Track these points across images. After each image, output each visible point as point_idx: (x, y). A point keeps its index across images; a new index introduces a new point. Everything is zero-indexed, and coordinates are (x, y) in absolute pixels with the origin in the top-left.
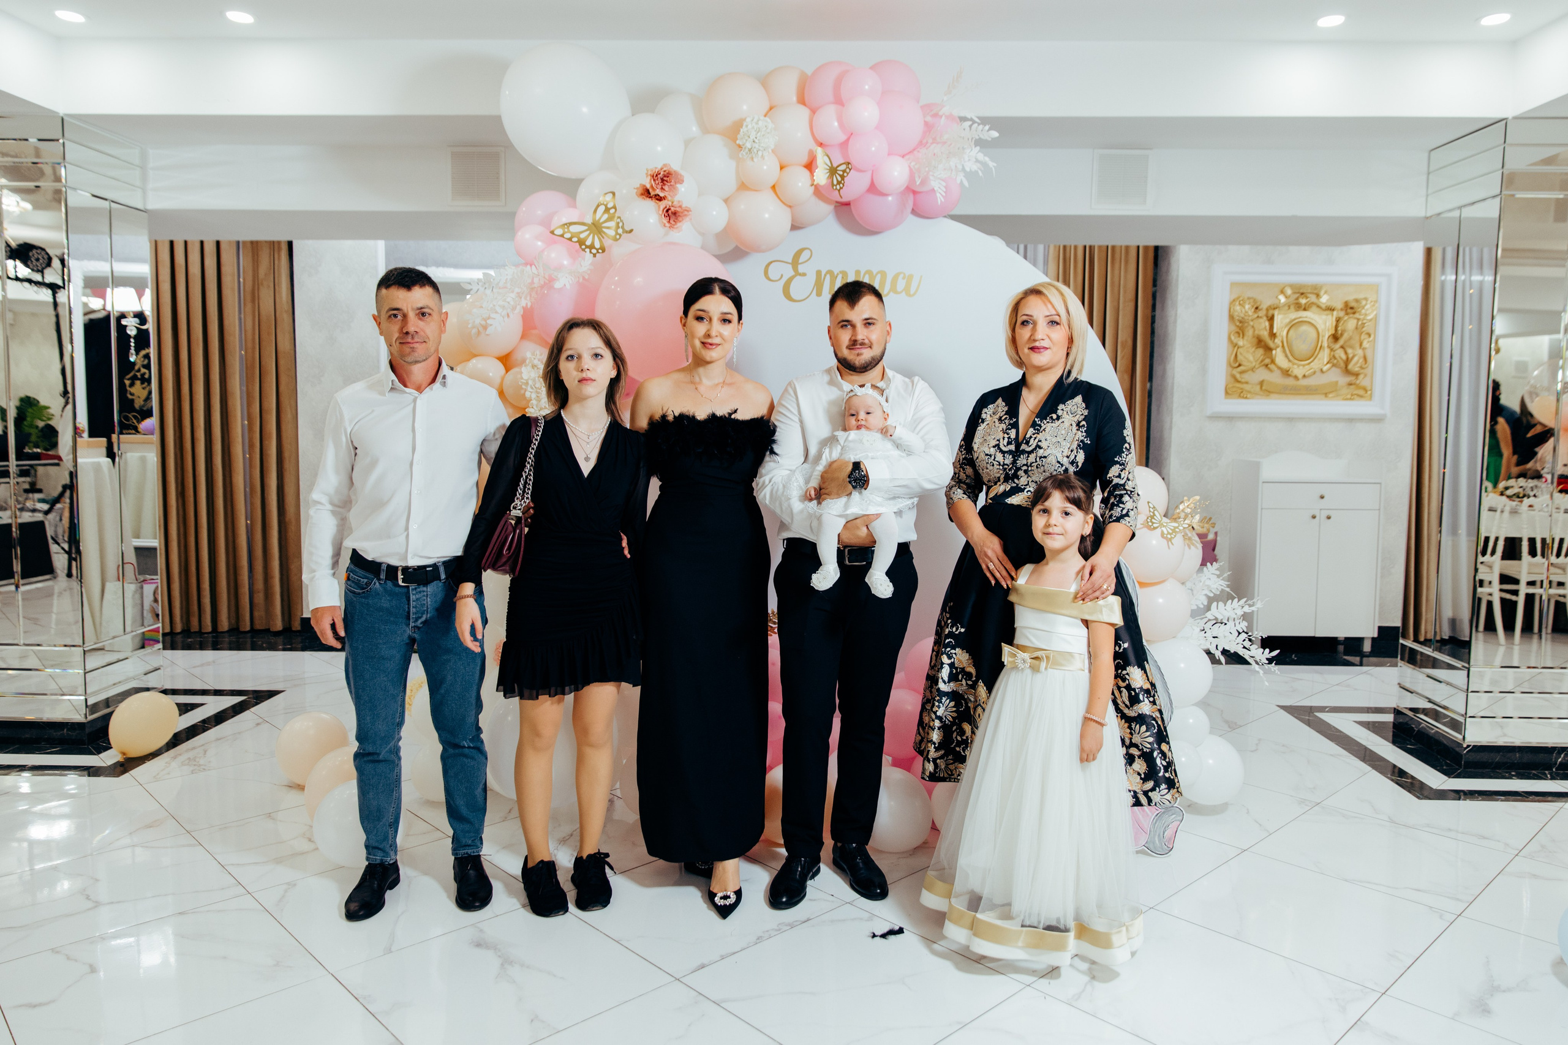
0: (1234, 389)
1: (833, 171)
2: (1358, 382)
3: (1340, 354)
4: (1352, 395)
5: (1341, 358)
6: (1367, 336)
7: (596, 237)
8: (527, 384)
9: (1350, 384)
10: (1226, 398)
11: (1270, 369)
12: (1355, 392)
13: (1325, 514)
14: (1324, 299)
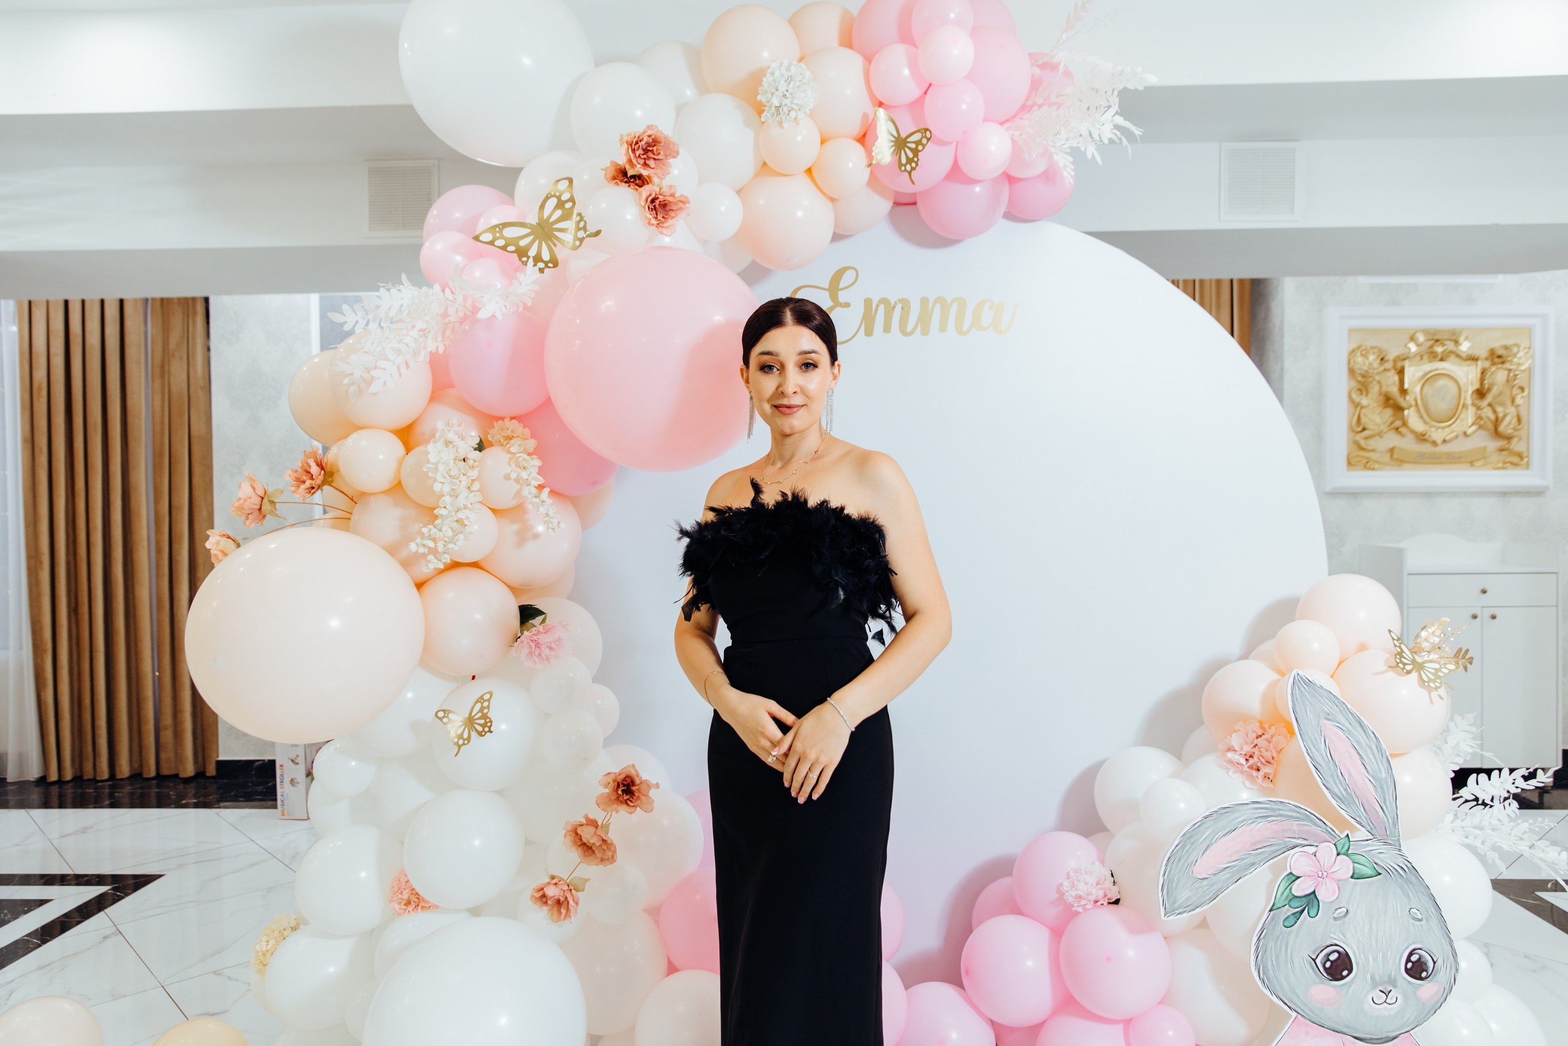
0: (1359, 459)
1: (900, 143)
2: (1512, 447)
3: (1488, 413)
4: (1504, 463)
5: (1488, 418)
6: (1520, 391)
7: (544, 244)
8: (436, 470)
9: (1502, 450)
10: (1348, 470)
11: (1400, 434)
12: (1508, 459)
13: (1489, 612)
14: (1465, 347)
